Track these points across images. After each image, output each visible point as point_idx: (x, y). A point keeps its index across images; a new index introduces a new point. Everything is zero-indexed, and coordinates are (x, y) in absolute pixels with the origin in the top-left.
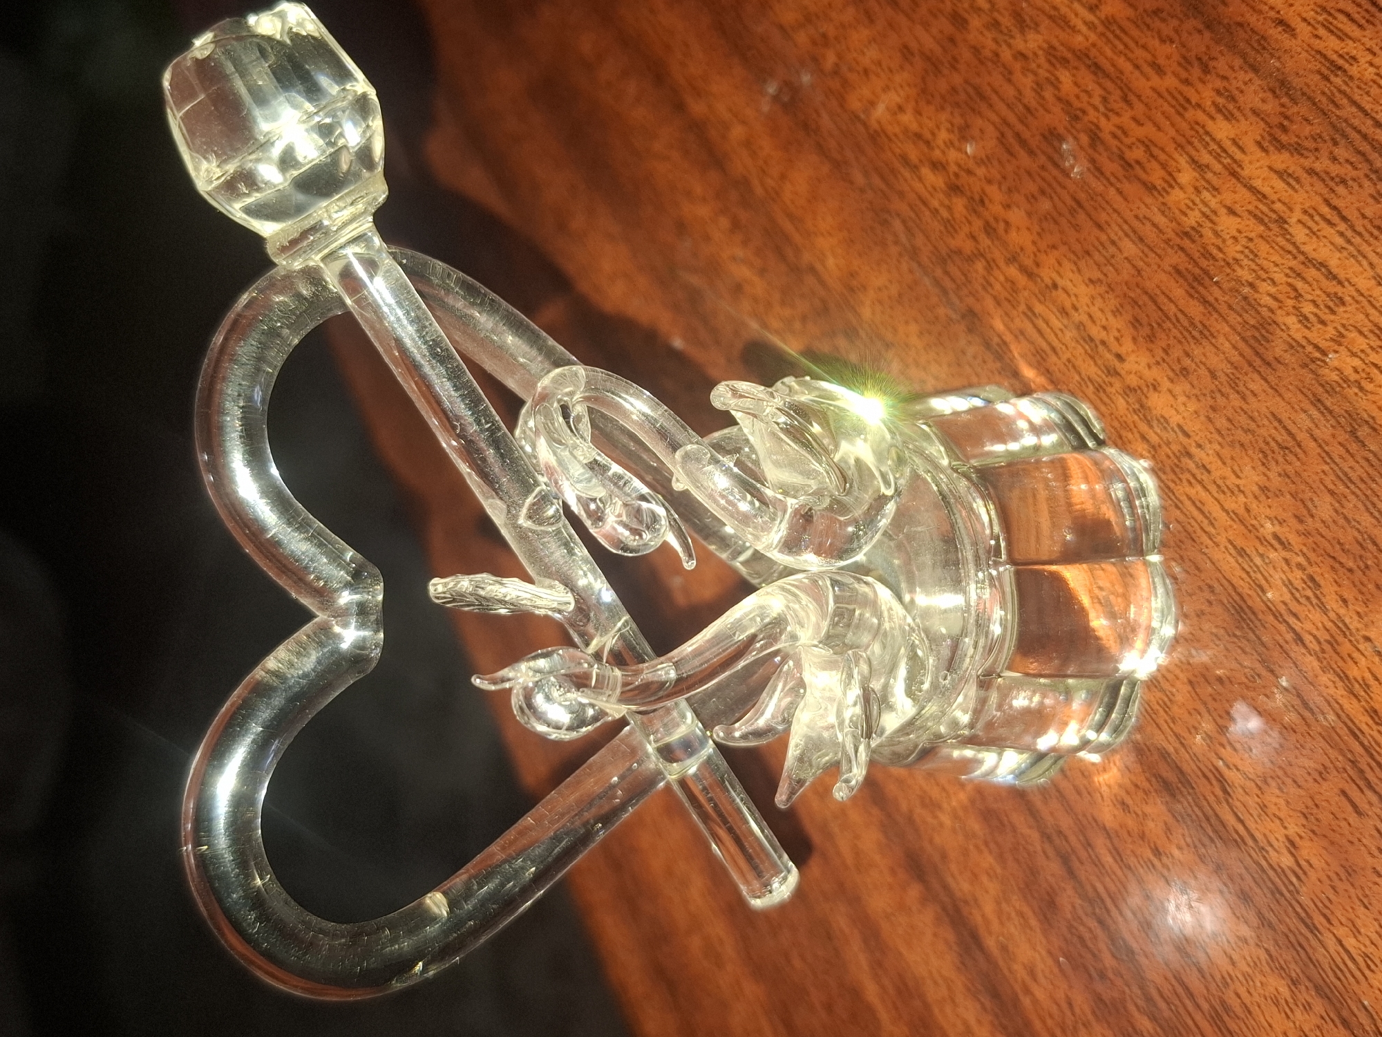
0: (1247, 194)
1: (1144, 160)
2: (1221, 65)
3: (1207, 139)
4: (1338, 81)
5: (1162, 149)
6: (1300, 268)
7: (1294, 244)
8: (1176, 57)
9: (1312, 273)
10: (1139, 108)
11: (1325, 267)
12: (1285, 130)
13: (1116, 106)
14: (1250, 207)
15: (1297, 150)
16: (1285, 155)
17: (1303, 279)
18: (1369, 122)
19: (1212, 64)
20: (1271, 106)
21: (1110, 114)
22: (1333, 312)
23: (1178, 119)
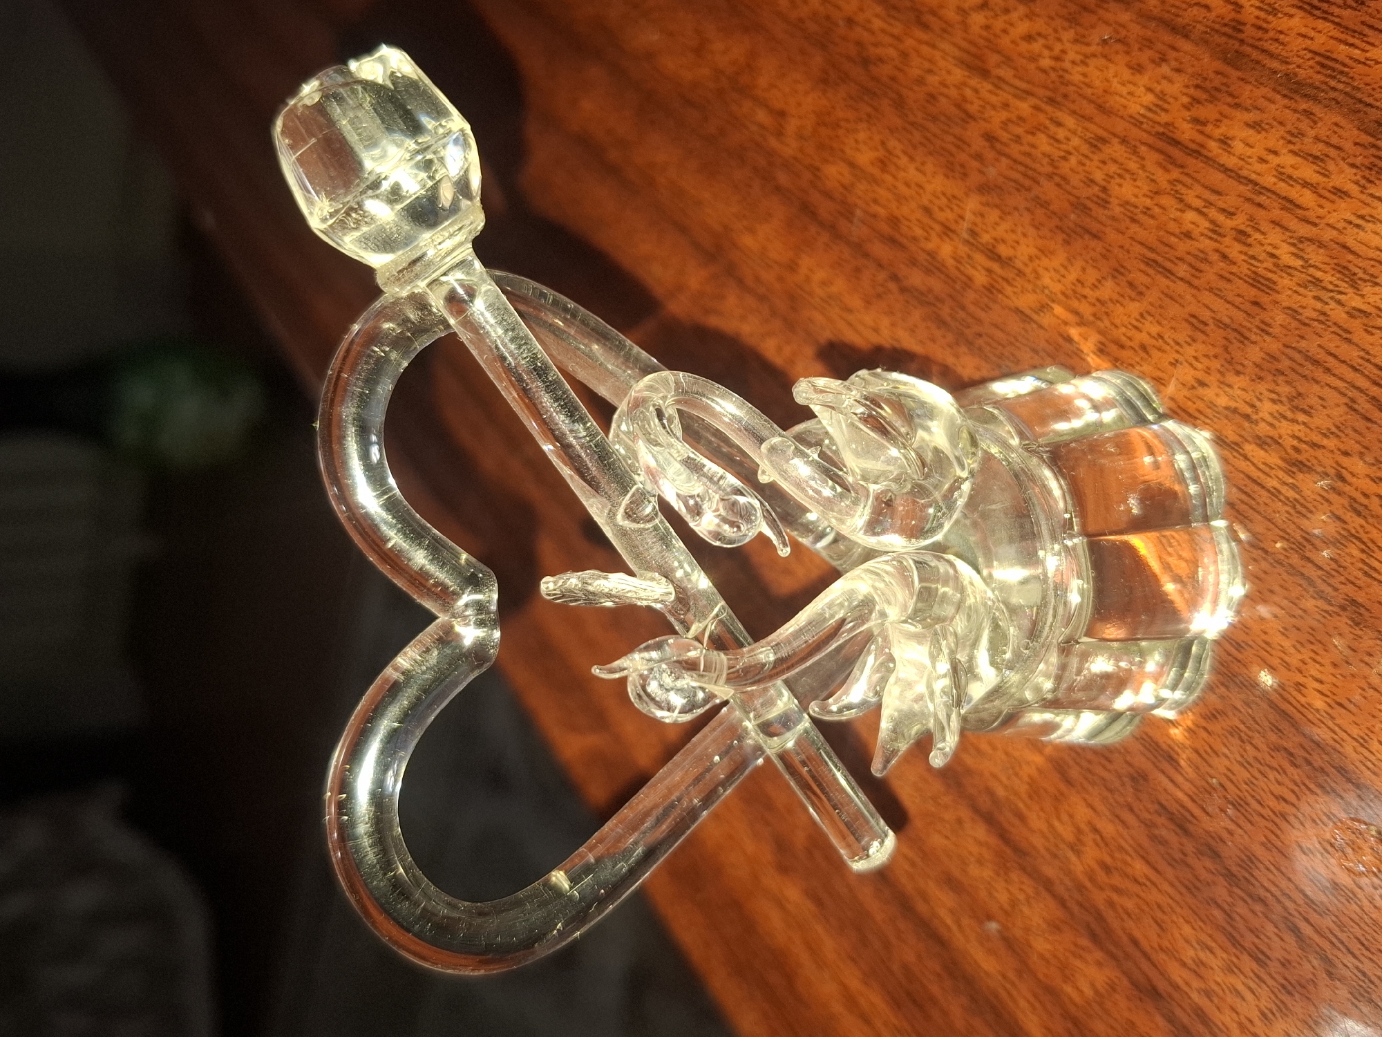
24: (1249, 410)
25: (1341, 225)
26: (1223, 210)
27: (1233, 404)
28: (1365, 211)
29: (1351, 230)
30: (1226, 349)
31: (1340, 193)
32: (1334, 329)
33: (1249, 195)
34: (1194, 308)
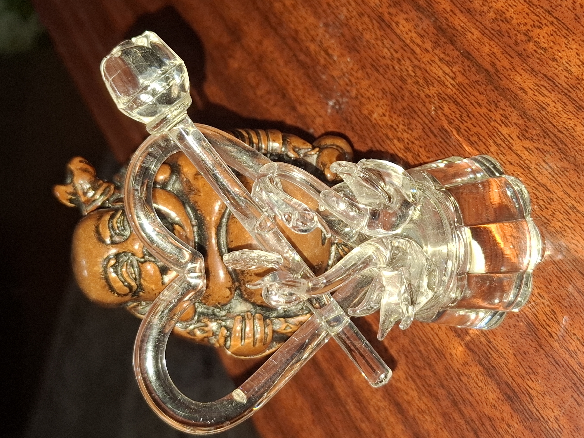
0: (516, 156)
1: (477, 141)
2: (502, 104)
3: (499, 134)
4: (543, 113)
5: (484, 137)
6: (537, 186)
7: (534, 177)
8: (486, 100)
9: (541, 189)
10: (474, 121)
11: (546, 186)
12: (527, 132)
13: (465, 119)
14: (517, 162)
15: (531, 140)
16: (528, 141)
17: (539, 191)
18: (556, 130)
19: (498, 104)
20: (521, 122)
21: (463, 122)
22: (550, 204)
23: (488, 125)
24: (395, 127)
25: (426, 63)
26: (395, 50)
27: (392, 124)
28: (433, 59)
29: (429, 65)
30: (392, 103)
31: (427, 51)
32: (421, 101)
33: (402, 46)
34: (383, 86)
